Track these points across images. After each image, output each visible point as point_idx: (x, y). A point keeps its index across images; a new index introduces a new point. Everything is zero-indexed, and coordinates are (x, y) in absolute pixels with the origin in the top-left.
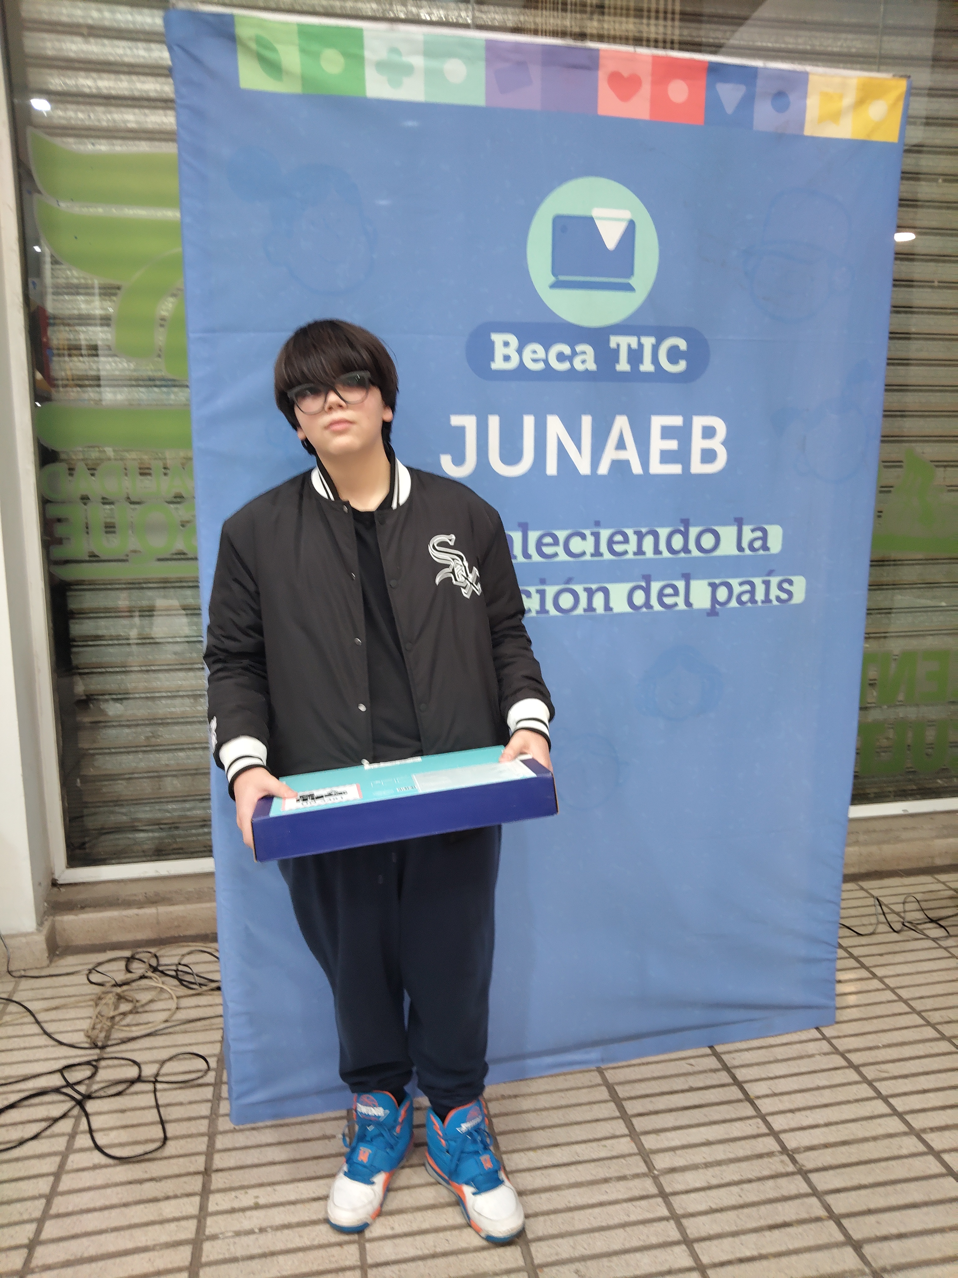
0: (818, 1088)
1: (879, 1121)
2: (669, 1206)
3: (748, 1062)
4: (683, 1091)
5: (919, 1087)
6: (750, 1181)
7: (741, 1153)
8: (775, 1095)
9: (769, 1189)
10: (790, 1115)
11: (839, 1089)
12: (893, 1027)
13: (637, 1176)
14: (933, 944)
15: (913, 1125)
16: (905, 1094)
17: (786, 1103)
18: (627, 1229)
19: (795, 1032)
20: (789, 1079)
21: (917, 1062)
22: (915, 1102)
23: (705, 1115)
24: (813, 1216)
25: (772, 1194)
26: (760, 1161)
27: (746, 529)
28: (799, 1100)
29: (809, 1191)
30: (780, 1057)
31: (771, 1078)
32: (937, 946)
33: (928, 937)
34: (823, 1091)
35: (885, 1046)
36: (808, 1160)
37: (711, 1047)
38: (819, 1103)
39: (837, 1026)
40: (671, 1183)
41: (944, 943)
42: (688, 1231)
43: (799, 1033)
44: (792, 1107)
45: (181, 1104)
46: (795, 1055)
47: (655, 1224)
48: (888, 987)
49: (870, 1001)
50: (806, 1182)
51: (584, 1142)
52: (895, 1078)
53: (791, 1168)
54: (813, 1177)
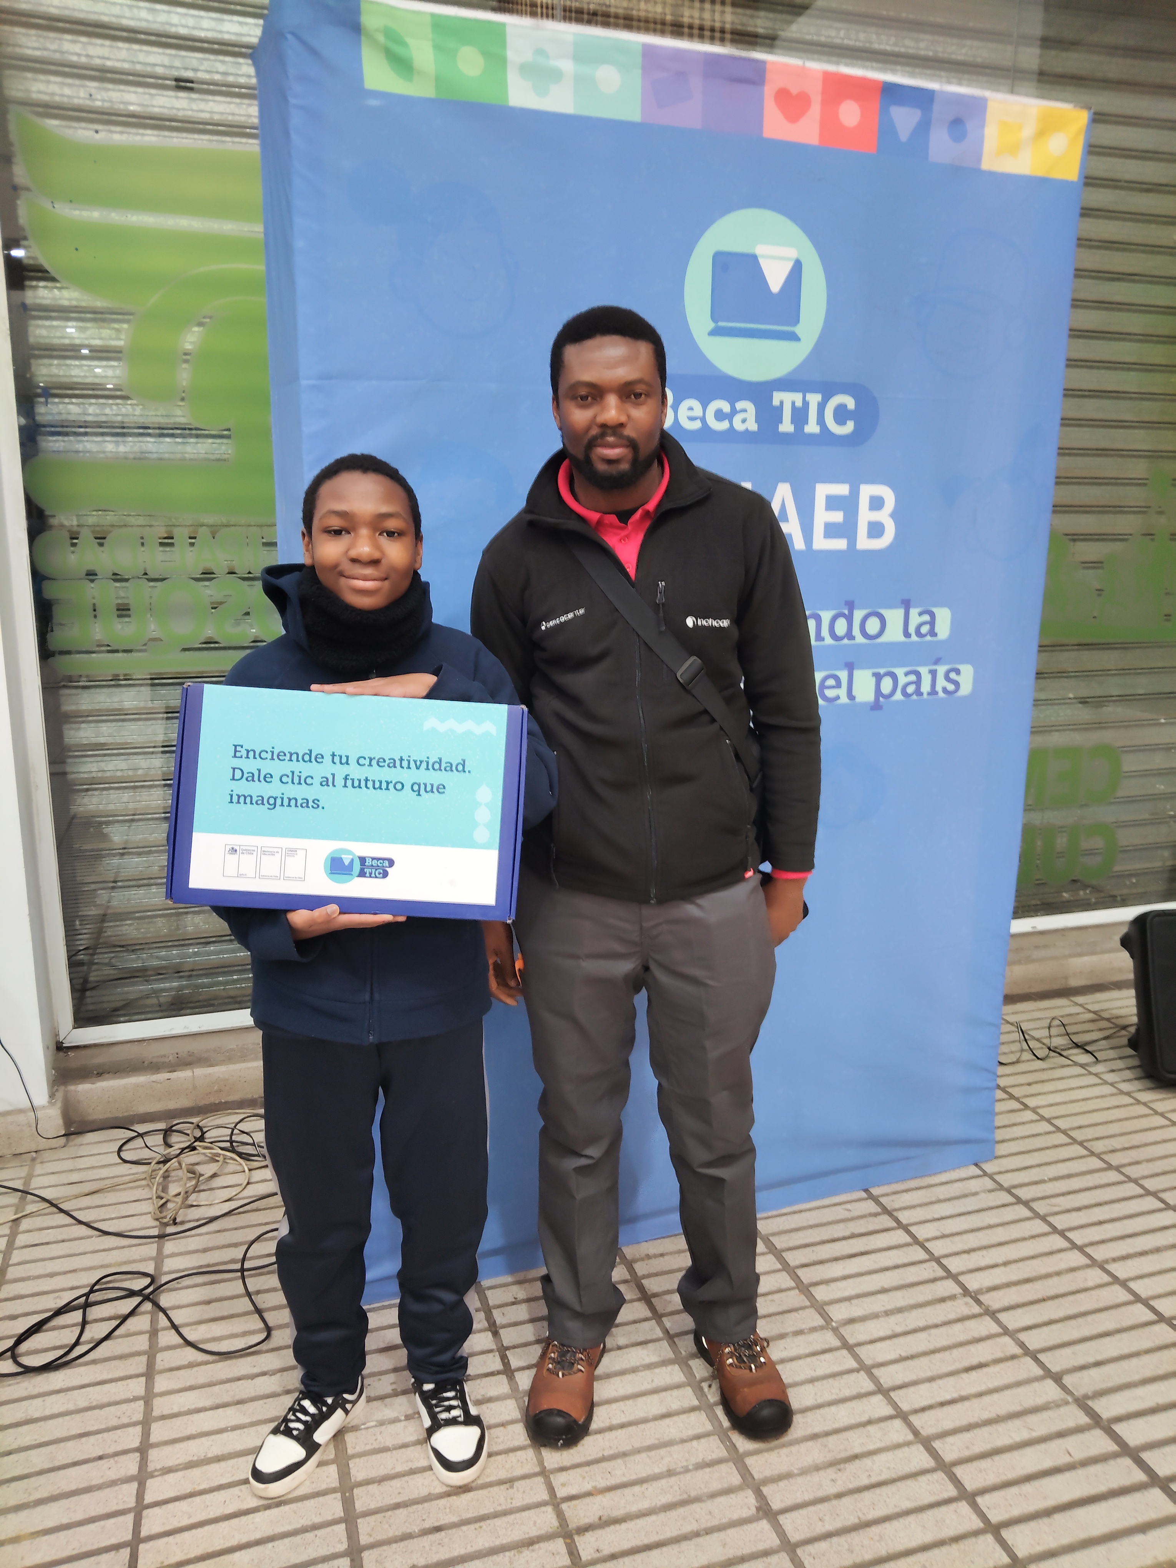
0: (990, 1227)
1: (1059, 1255)
2: (856, 1357)
3: (908, 1204)
4: (844, 1238)
5: (1095, 1219)
6: (936, 1326)
7: (921, 1299)
8: (944, 1236)
9: (958, 1332)
10: (965, 1256)
11: (1012, 1226)
12: (1056, 1159)
13: (814, 1330)
14: (1083, 1071)
15: (1095, 1257)
16: (1082, 1227)
17: (959, 1244)
18: (816, 1384)
19: (953, 1169)
20: (958, 1219)
21: (1087, 1193)
22: (1093, 1234)
23: (875, 1262)
24: (1008, 1354)
25: (962, 1338)
26: (943, 1305)
27: (914, 612)
28: (972, 1240)
29: (1001, 1331)
30: (942, 1197)
31: (938, 1219)
32: (1086, 1072)
33: (1076, 1064)
34: (995, 1230)
35: (1051, 1180)
36: (994, 1300)
37: (866, 1191)
38: (994, 1242)
39: (996, 1162)
40: (854, 1334)
41: (1094, 1069)
42: (882, 1381)
43: (958, 1171)
44: (966, 1247)
46: (956, 1194)
47: (845, 1376)
48: (1043, 1118)
49: (1027, 1134)
50: (995, 1321)
52: (1068, 1211)
53: (977, 1309)
54: (1003, 1317)
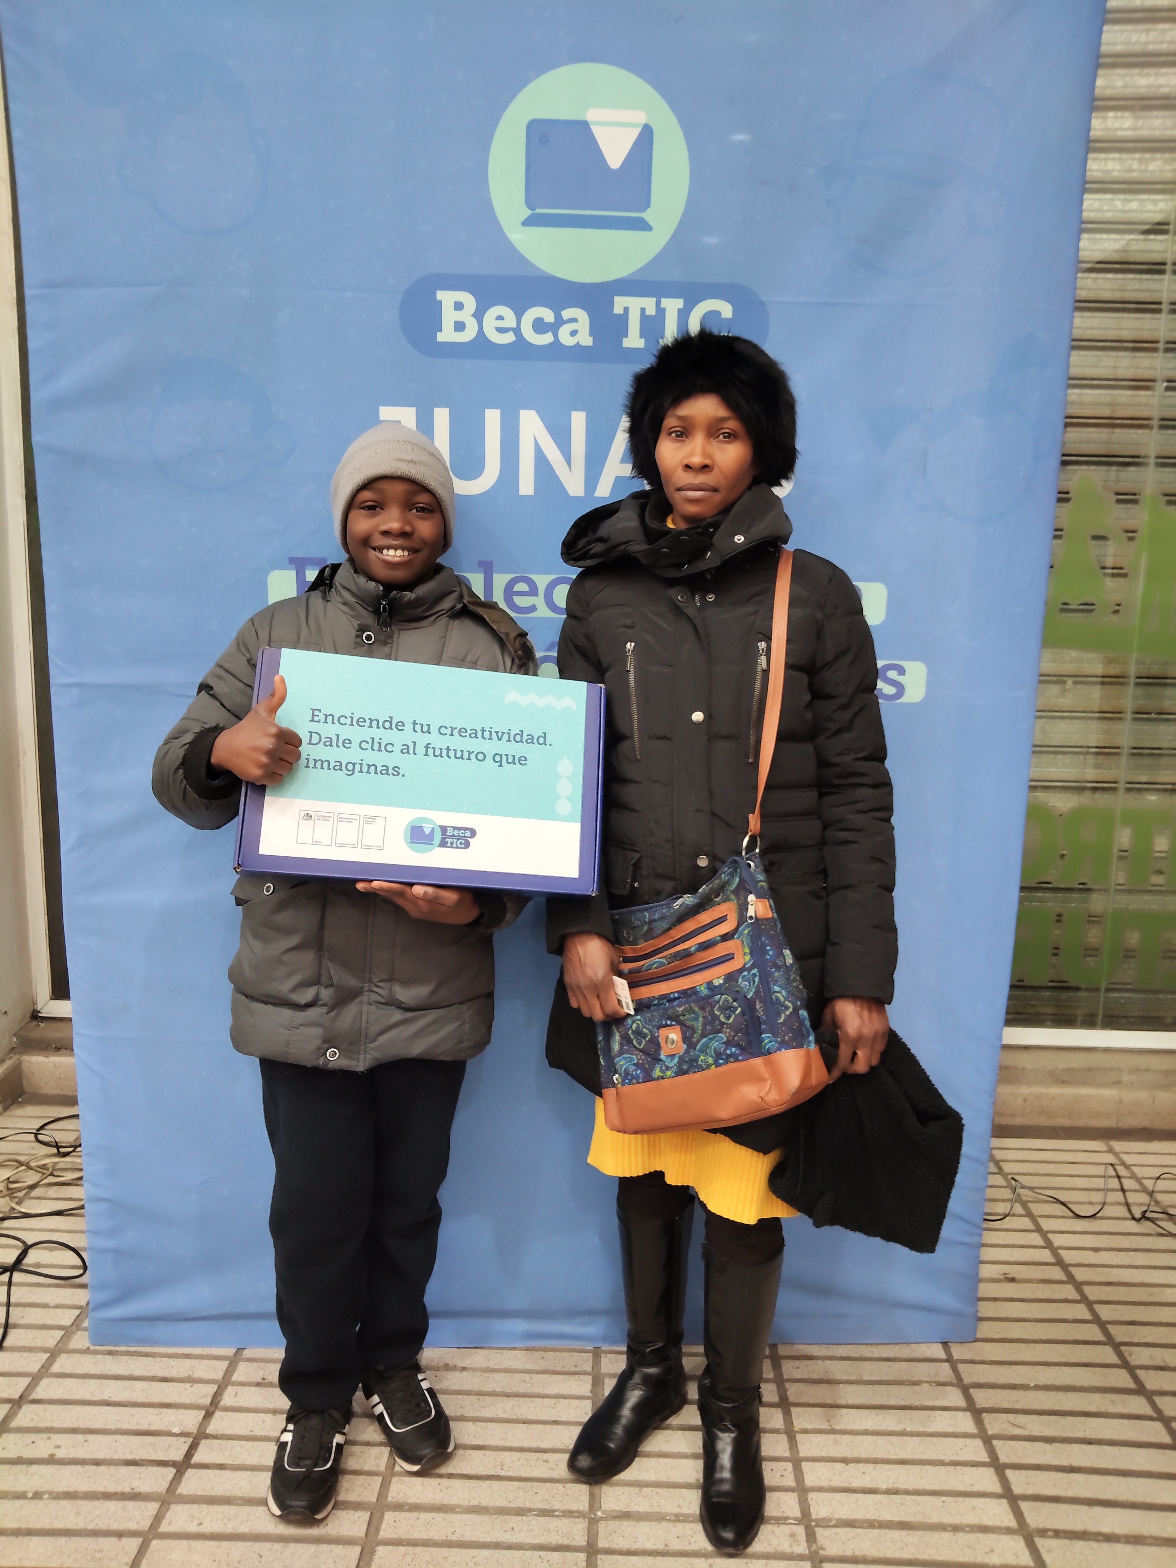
0: (903, 1434)
1: (974, 1501)
3: (816, 1377)
5: (1065, 1462)
10: (839, 1466)
11: (935, 1440)
12: (1064, 1360)
13: (569, 1514)
15: (1028, 1519)
16: (1038, 1468)
17: (843, 1447)
19: (909, 1343)
20: (862, 1412)
21: (1081, 1420)
22: (1047, 1483)
28: (864, 1446)
30: (868, 1377)
31: (839, 1407)
34: (910, 1440)
35: (1038, 1388)
36: (834, 1542)
38: (892, 1457)
39: (977, 1345)
40: (612, 1535)
43: (914, 1346)
45: (45, 1306)
46: (891, 1378)
48: (1084, 1300)
49: (1045, 1316)
51: (521, 1450)
52: (1034, 1439)
53: (800, 1548)
